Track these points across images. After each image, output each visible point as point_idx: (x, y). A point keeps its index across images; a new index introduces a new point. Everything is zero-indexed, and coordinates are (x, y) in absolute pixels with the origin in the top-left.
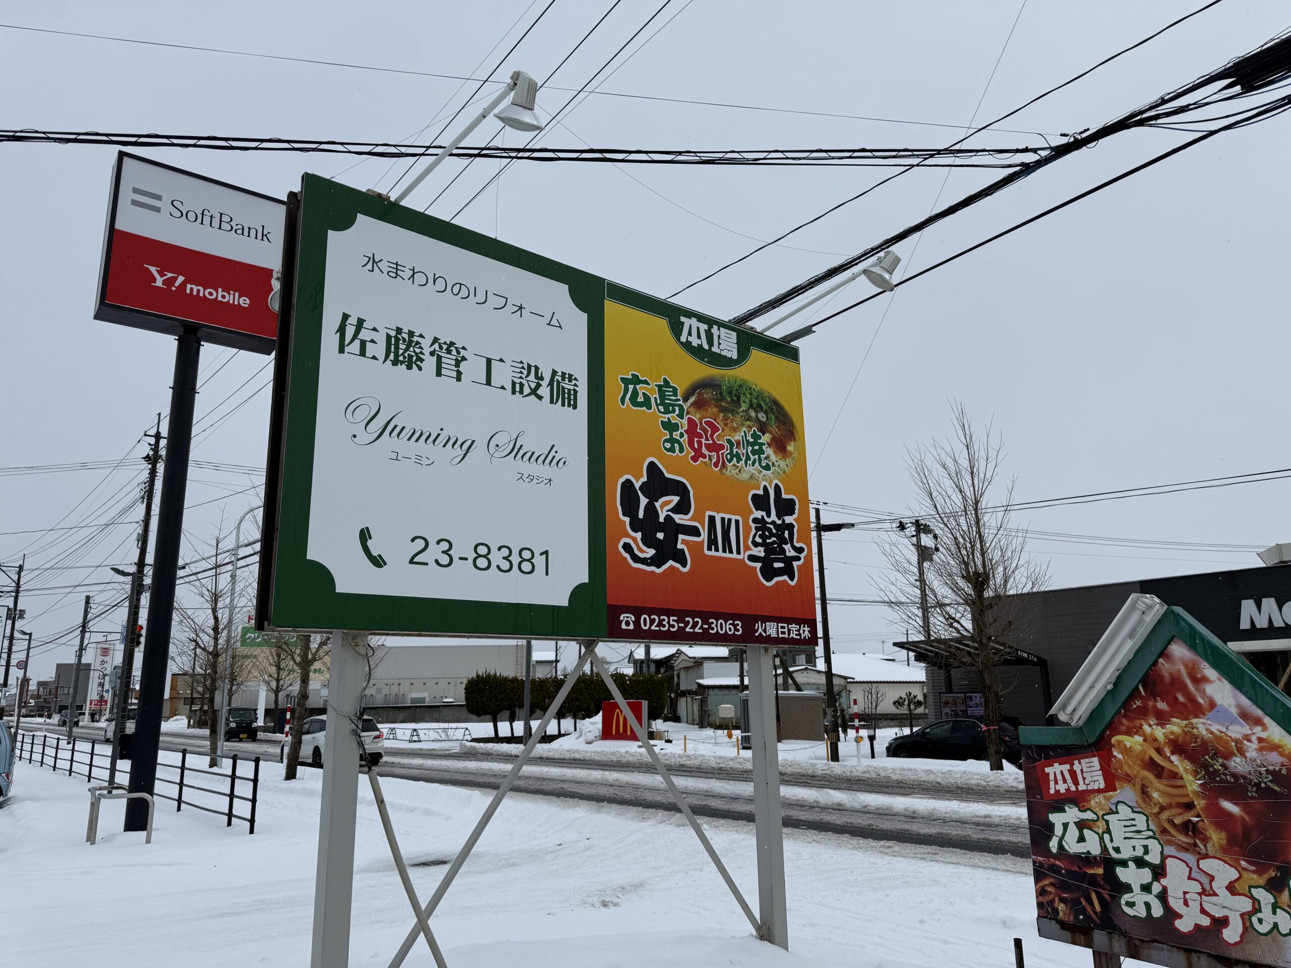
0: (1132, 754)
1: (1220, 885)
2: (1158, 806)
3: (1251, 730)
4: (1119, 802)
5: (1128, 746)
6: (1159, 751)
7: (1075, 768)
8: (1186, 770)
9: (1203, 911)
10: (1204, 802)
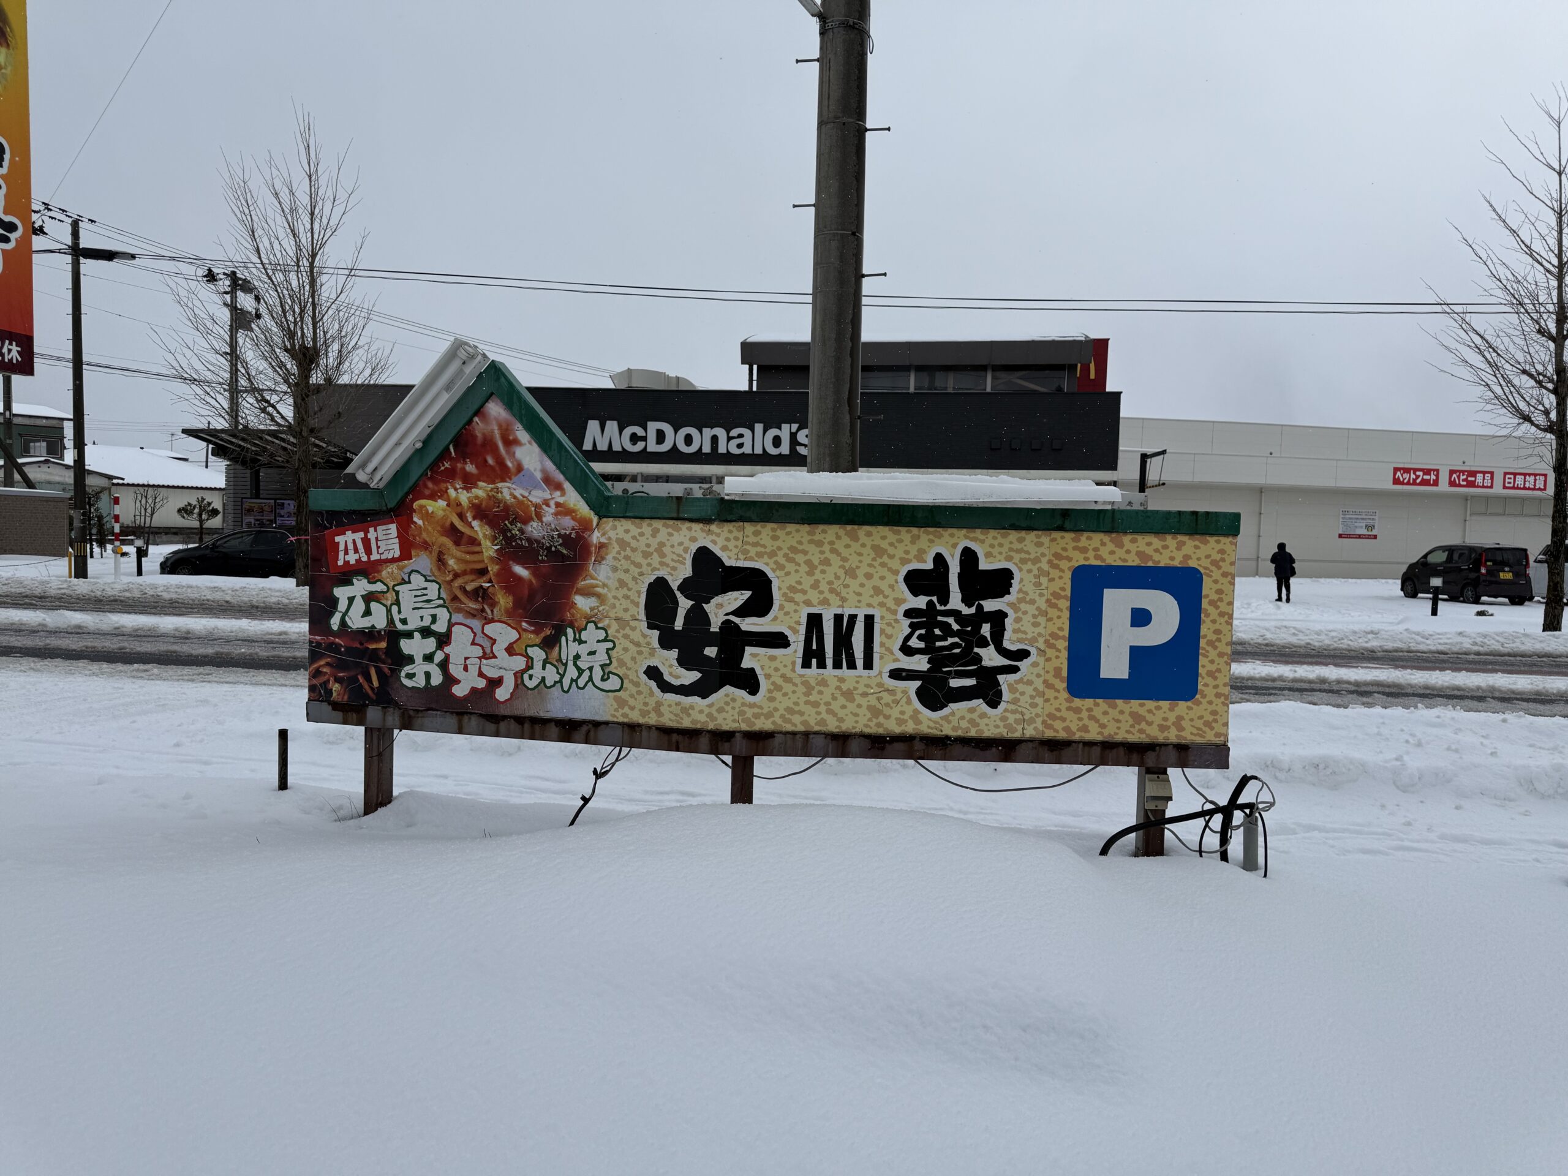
0: (432, 519)
1: (499, 649)
2: (452, 573)
3: (551, 494)
4: (413, 571)
5: (430, 512)
6: (461, 516)
7: (369, 536)
8: (485, 536)
9: (481, 674)
10: (497, 567)
